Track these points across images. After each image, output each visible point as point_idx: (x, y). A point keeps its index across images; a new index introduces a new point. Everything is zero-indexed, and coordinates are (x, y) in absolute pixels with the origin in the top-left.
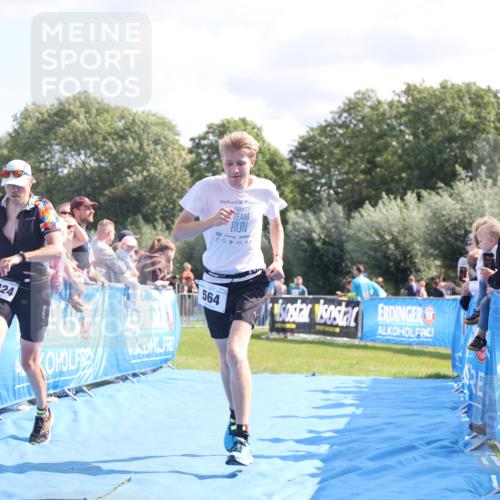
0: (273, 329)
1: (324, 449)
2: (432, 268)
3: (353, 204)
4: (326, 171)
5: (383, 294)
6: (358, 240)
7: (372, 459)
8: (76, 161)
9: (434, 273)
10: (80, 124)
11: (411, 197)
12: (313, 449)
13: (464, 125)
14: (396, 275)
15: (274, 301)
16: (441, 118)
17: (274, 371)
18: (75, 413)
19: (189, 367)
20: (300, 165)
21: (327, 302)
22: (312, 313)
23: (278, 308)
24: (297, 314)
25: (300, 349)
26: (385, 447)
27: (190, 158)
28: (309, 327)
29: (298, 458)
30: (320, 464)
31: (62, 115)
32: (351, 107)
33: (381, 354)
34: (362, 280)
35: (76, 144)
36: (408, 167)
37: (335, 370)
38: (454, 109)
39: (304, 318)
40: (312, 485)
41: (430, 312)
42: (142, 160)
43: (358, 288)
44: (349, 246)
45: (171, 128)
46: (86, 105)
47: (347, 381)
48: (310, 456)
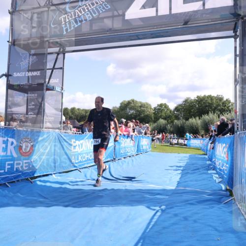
0: (170, 144)
1: (182, 168)
2: (203, 132)
3: (187, 119)
4: (181, 113)
5: (192, 138)
6: (188, 126)
7: (192, 171)
8: (132, 112)
9: (203, 133)
10: (132, 105)
11: (197, 118)
12: (179, 168)
13: (209, 103)
14: (195, 132)
15: (171, 139)
16: (204, 103)
17: (171, 153)
18: (133, 160)
19: (154, 152)
20: (175, 112)
21: (181, 139)
22: (178, 141)
23: (171, 140)
24: (175, 141)
25: (176, 148)
26: (195, 168)
27: (154, 112)
28: (177, 144)
29: (176, 170)
30: (181, 171)
31: (129, 103)
32: (186, 101)
33: (193, 150)
34: (188, 134)
35: (131, 109)
36: (197, 112)
37: (184, 153)
38: (207, 100)
39: (176, 142)
40: (179, 176)
41: (202, 141)
42: (144, 111)
43: (187, 136)
44: (186, 127)
45: (150, 105)
46: (133, 101)
47: (184, 155)
48: (179, 170)
